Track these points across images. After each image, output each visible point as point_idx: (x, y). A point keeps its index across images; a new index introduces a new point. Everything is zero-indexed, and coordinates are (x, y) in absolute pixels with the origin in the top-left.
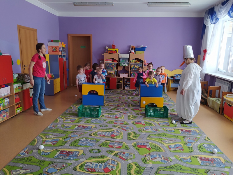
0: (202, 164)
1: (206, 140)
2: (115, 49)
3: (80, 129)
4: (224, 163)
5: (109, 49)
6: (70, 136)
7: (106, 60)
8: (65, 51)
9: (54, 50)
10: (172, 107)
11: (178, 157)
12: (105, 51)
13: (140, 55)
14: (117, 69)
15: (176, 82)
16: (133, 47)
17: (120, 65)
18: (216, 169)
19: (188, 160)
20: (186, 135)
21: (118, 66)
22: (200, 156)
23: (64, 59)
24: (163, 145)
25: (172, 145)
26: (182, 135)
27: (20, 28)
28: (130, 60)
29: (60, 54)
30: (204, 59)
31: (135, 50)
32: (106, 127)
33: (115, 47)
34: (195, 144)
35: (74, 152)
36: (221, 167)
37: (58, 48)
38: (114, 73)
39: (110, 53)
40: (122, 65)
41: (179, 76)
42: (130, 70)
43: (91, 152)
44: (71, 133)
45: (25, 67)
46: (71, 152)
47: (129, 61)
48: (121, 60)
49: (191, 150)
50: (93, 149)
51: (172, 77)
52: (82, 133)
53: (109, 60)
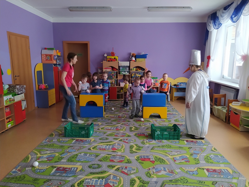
0: (209, 176)
1: (213, 151)
2: (115, 57)
3: (77, 143)
4: (231, 173)
5: (108, 57)
6: (67, 151)
7: (105, 69)
8: (60, 60)
9: (48, 58)
10: (176, 117)
11: (184, 169)
12: (104, 58)
13: (141, 62)
14: (117, 77)
15: (180, 91)
16: (133, 54)
17: (120, 74)
18: (223, 180)
19: (195, 172)
20: (192, 146)
21: (118, 75)
22: (207, 167)
23: (59, 68)
24: (168, 157)
25: (177, 157)
26: (187, 146)
27: (10, 35)
28: (131, 68)
29: (55, 62)
30: (208, 66)
31: (136, 57)
32: (106, 140)
33: (114, 54)
34: (202, 155)
35: (72, 168)
36: (229, 178)
37: (52, 57)
38: (114, 82)
39: (109, 61)
40: (123, 74)
41: (182, 84)
42: (130, 79)
43: (90, 168)
44: (68, 147)
45: (16, 78)
46: (68, 169)
47: (129, 69)
48: (121, 68)
49: (197, 161)
50: (92, 165)
51: (175, 85)
52: (80, 148)
53: (108, 69)
